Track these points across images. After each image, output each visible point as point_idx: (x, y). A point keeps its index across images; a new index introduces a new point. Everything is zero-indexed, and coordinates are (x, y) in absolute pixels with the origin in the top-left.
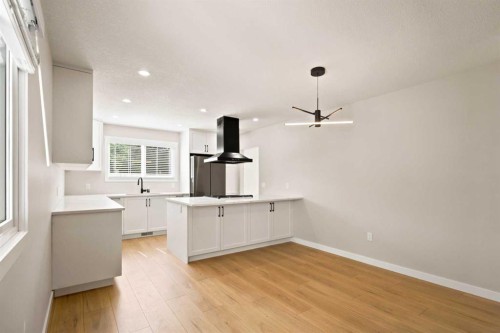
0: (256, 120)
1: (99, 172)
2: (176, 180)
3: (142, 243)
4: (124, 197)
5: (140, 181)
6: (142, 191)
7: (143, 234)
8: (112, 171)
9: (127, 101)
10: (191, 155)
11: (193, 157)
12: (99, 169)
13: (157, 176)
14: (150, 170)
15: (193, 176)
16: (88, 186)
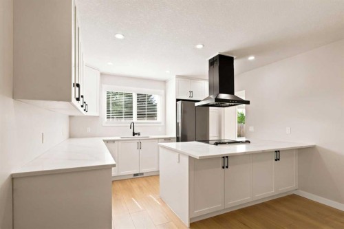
0: (251, 58)
1: (97, 117)
2: (163, 124)
3: (134, 185)
4: (118, 140)
5: (133, 125)
6: (134, 134)
7: (135, 175)
8: (108, 117)
10: (178, 100)
11: (179, 103)
12: (97, 115)
13: (146, 121)
14: (140, 116)
15: (179, 121)
16: (89, 130)
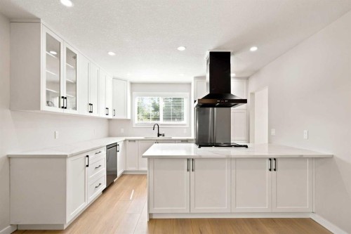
2: (188, 126)
4: (138, 140)
5: (157, 127)
6: (159, 135)
9: (111, 54)
14: (167, 118)
